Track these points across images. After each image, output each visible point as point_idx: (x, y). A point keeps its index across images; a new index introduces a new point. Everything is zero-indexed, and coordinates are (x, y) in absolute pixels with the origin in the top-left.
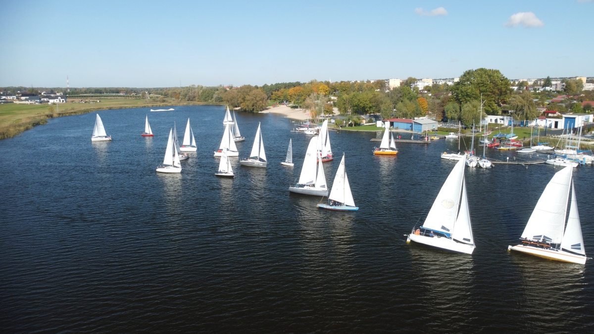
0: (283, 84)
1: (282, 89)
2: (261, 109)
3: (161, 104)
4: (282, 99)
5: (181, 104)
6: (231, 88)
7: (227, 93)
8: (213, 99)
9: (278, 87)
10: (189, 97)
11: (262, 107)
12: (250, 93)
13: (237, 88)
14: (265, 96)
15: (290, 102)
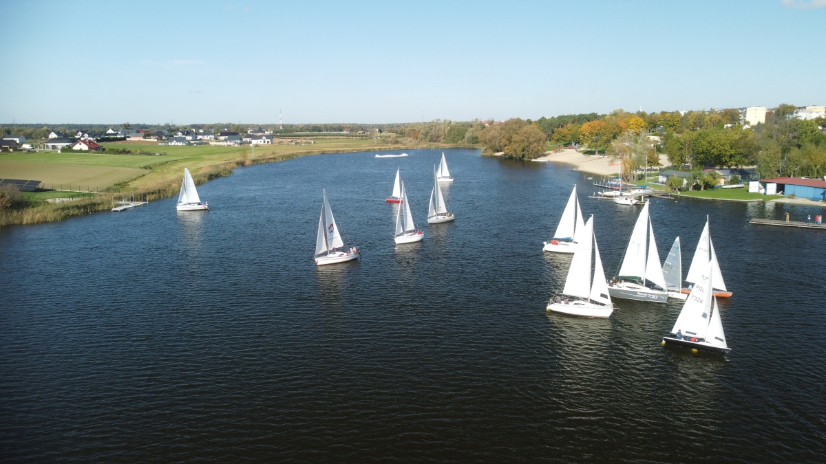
0: (571, 116)
1: (569, 125)
2: (536, 155)
3: (392, 147)
4: (568, 139)
5: (420, 147)
6: (491, 123)
7: (484, 130)
8: (465, 139)
9: (562, 121)
10: (432, 136)
11: (536, 152)
12: (519, 132)
13: (500, 124)
14: (544, 136)
15: (582, 144)
